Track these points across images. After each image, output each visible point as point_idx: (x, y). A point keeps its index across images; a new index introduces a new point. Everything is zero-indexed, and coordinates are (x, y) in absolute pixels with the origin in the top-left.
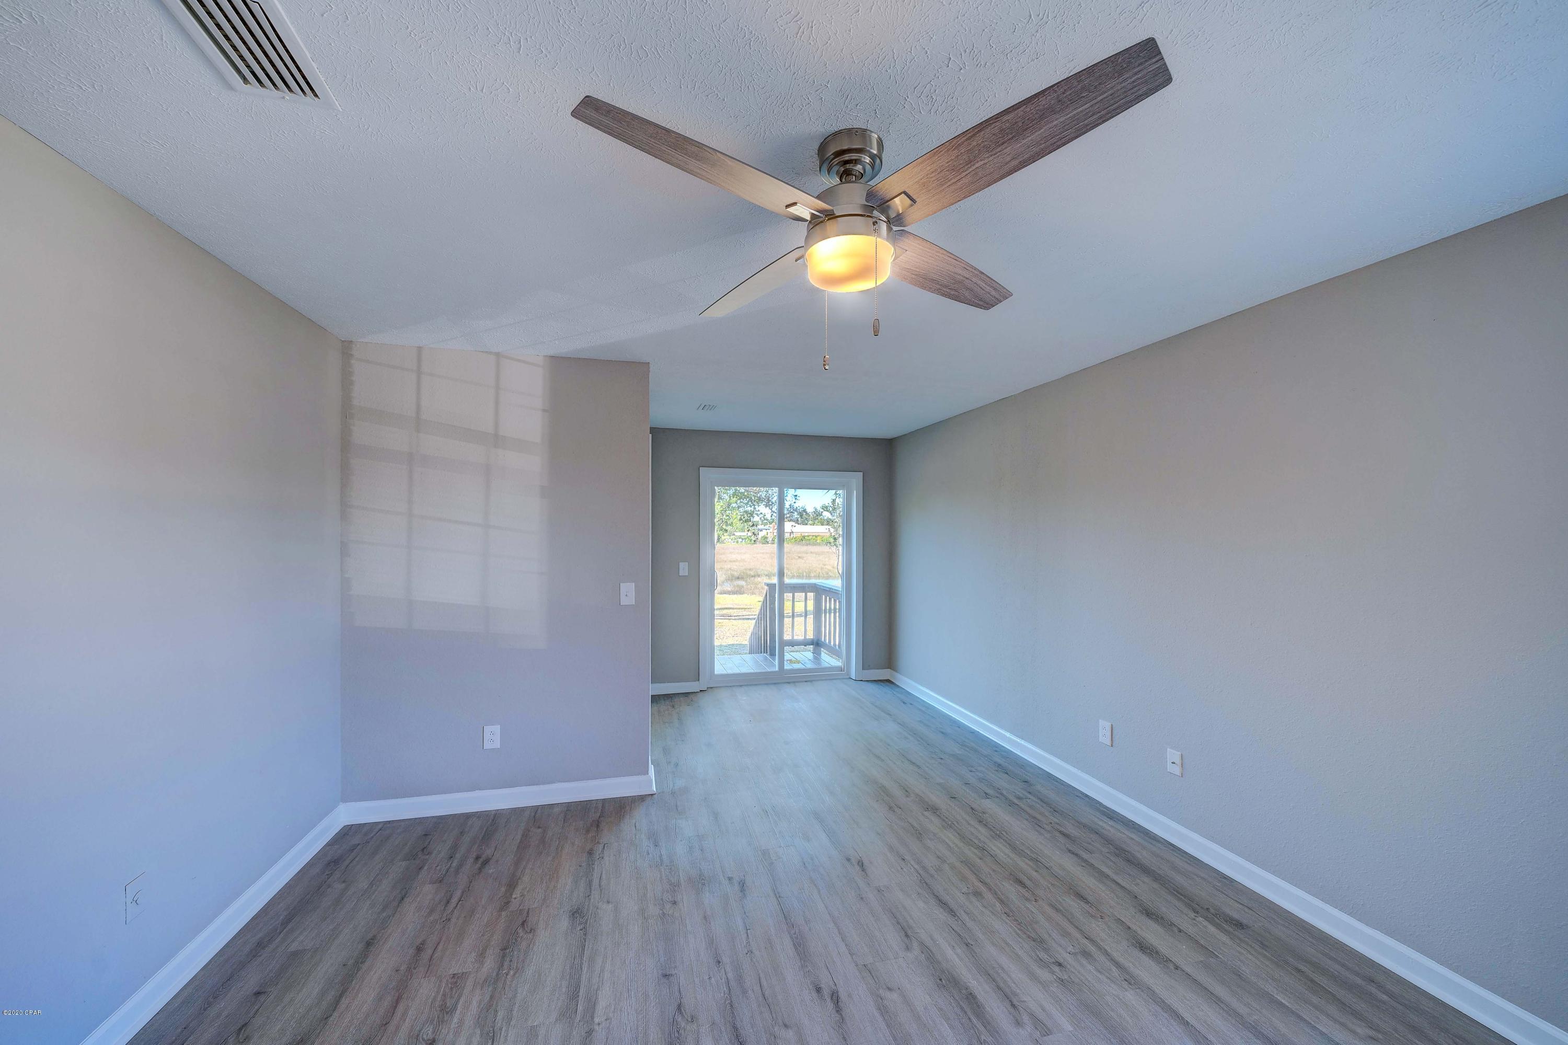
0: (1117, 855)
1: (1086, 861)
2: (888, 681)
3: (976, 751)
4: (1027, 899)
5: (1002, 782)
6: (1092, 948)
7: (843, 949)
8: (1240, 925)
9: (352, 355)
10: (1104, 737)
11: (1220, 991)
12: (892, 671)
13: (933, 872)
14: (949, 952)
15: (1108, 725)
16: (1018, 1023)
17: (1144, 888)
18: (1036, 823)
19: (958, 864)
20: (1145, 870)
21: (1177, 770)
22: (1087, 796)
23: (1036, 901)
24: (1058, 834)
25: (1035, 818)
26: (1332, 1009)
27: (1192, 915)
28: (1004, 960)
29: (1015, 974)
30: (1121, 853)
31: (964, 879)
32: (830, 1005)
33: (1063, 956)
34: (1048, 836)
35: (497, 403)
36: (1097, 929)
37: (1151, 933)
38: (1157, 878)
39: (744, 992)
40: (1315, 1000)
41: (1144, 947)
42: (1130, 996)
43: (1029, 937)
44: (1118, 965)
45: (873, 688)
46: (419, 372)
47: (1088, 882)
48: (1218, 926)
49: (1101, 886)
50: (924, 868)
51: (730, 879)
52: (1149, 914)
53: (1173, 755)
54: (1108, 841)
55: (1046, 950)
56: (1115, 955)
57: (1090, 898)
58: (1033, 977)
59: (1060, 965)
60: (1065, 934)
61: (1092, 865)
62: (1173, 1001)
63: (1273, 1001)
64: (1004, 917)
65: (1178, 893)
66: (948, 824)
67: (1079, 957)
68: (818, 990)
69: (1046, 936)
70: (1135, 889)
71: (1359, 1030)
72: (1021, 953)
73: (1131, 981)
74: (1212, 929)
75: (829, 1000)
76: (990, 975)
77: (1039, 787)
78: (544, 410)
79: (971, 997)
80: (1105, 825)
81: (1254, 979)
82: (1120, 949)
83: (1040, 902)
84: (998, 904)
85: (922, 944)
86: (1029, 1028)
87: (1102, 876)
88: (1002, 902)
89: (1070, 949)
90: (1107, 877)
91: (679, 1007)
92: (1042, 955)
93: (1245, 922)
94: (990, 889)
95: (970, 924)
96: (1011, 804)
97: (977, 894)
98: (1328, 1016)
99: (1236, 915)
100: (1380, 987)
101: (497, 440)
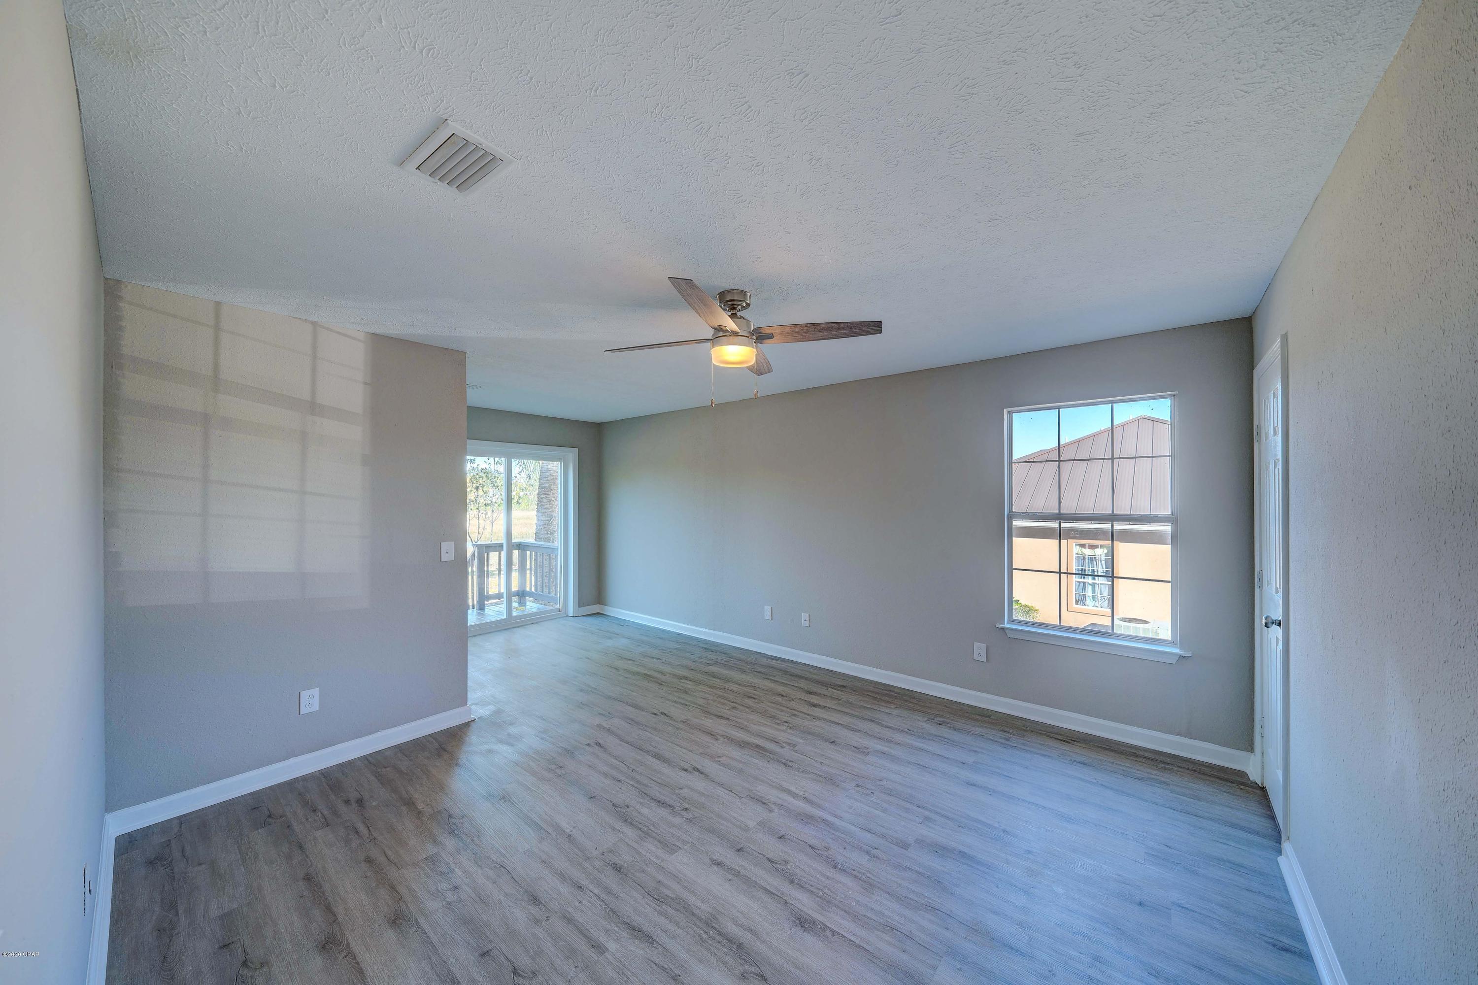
0: (786, 674)
1: (774, 680)
2: (598, 613)
3: (687, 644)
4: (759, 703)
5: (712, 656)
6: (796, 713)
7: (684, 751)
8: (844, 687)
9: (121, 297)
10: (767, 616)
11: (847, 710)
12: (602, 606)
13: (706, 706)
14: (738, 734)
15: (770, 608)
16: (782, 747)
17: (803, 684)
18: (743, 671)
19: (716, 699)
20: (801, 677)
21: (807, 624)
22: (759, 653)
23: (762, 702)
24: (755, 673)
25: (740, 668)
26: (883, 704)
27: (826, 688)
28: (762, 728)
29: (771, 732)
30: (786, 672)
31: (724, 704)
32: (697, 773)
33: (785, 719)
34: (751, 674)
35: (314, 370)
36: (793, 704)
37: (814, 699)
38: (806, 679)
39: (647, 786)
40: (877, 702)
41: (814, 705)
42: (817, 723)
43: (768, 717)
44: (808, 715)
45: (590, 620)
46: (217, 328)
47: (780, 689)
48: (838, 690)
49: (786, 688)
50: (700, 705)
51: (588, 745)
52: (810, 693)
53: (805, 616)
54: (780, 670)
55: (778, 719)
56: (805, 711)
57: (784, 694)
58: (777, 730)
59: (786, 722)
60: (782, 711)
61: (777, 681)
62: (833, 719)
63: (865, 707)
64: (753, 713)
65: (818, 682)
66: (698, 683)
67: (793, 717)
68: (686, 770)
69: (775, 714)
70: (800, 685)
71: (892, 707)
72: (768, 724)
73: (816, 718)
74: (835, 691)
75: (694, 772)
76: (759, 735)
77: (733, 654)
78: (365, 384)
79: (757, 746)
80: (774, 663)
81: (855, 703)
82: (806, 709)
83: (765, 702)
84: (747, 709)
85: (722, 736)
86: (787, 747)
87: (785, 685)
88: (747, 707)
89: (787, 715)
90: (787, 684)
91: (615, 805)
92: (777, 721)
93: (845, 685)
94: (739, 704)
95: (739, 720)
96: (725, 665)
97: (734, 708)
98: (883, 706)
99: (841, 684)
100: (893, 692)
101: (313, 408)
